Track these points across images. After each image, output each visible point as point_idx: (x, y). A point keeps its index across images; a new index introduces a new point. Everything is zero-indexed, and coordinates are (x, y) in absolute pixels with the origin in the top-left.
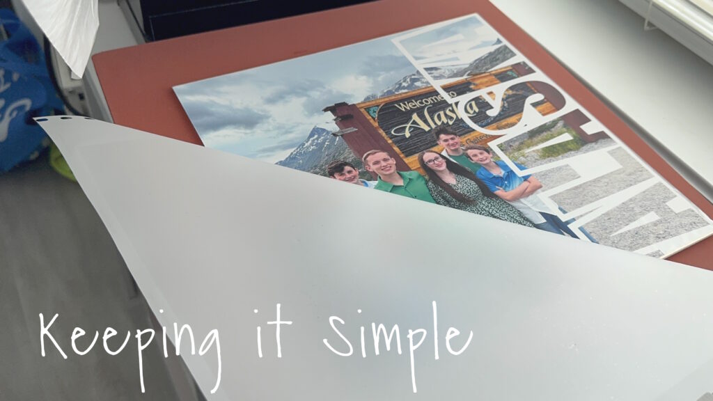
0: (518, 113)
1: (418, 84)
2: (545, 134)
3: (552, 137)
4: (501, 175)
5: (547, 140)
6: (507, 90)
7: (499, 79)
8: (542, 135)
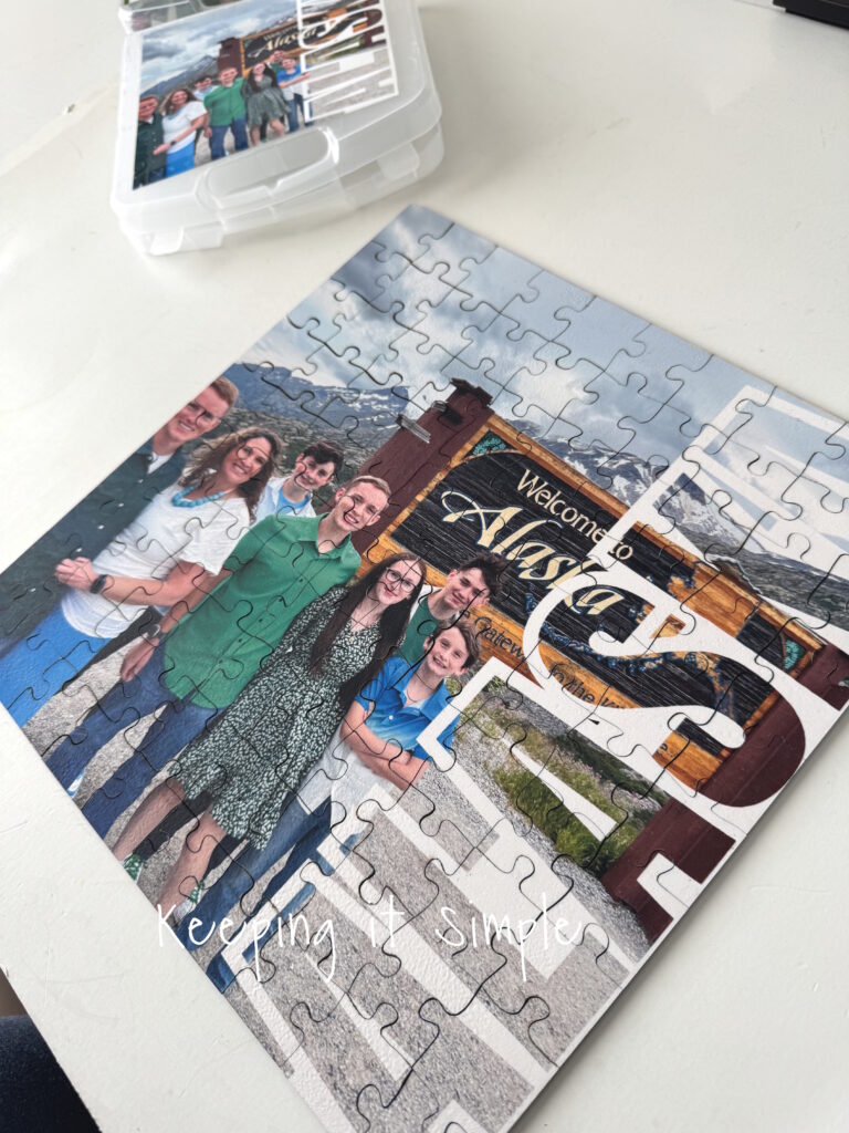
0: (632, 697)
1: (620, 483)
2: (586, 771)
3: (583, 790)
4: (408, 704)
5: (566, 778)
6: (711, 656)
7: (748, 628)
8: (579, 764)
